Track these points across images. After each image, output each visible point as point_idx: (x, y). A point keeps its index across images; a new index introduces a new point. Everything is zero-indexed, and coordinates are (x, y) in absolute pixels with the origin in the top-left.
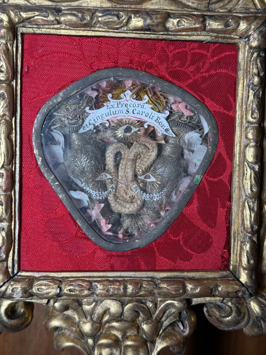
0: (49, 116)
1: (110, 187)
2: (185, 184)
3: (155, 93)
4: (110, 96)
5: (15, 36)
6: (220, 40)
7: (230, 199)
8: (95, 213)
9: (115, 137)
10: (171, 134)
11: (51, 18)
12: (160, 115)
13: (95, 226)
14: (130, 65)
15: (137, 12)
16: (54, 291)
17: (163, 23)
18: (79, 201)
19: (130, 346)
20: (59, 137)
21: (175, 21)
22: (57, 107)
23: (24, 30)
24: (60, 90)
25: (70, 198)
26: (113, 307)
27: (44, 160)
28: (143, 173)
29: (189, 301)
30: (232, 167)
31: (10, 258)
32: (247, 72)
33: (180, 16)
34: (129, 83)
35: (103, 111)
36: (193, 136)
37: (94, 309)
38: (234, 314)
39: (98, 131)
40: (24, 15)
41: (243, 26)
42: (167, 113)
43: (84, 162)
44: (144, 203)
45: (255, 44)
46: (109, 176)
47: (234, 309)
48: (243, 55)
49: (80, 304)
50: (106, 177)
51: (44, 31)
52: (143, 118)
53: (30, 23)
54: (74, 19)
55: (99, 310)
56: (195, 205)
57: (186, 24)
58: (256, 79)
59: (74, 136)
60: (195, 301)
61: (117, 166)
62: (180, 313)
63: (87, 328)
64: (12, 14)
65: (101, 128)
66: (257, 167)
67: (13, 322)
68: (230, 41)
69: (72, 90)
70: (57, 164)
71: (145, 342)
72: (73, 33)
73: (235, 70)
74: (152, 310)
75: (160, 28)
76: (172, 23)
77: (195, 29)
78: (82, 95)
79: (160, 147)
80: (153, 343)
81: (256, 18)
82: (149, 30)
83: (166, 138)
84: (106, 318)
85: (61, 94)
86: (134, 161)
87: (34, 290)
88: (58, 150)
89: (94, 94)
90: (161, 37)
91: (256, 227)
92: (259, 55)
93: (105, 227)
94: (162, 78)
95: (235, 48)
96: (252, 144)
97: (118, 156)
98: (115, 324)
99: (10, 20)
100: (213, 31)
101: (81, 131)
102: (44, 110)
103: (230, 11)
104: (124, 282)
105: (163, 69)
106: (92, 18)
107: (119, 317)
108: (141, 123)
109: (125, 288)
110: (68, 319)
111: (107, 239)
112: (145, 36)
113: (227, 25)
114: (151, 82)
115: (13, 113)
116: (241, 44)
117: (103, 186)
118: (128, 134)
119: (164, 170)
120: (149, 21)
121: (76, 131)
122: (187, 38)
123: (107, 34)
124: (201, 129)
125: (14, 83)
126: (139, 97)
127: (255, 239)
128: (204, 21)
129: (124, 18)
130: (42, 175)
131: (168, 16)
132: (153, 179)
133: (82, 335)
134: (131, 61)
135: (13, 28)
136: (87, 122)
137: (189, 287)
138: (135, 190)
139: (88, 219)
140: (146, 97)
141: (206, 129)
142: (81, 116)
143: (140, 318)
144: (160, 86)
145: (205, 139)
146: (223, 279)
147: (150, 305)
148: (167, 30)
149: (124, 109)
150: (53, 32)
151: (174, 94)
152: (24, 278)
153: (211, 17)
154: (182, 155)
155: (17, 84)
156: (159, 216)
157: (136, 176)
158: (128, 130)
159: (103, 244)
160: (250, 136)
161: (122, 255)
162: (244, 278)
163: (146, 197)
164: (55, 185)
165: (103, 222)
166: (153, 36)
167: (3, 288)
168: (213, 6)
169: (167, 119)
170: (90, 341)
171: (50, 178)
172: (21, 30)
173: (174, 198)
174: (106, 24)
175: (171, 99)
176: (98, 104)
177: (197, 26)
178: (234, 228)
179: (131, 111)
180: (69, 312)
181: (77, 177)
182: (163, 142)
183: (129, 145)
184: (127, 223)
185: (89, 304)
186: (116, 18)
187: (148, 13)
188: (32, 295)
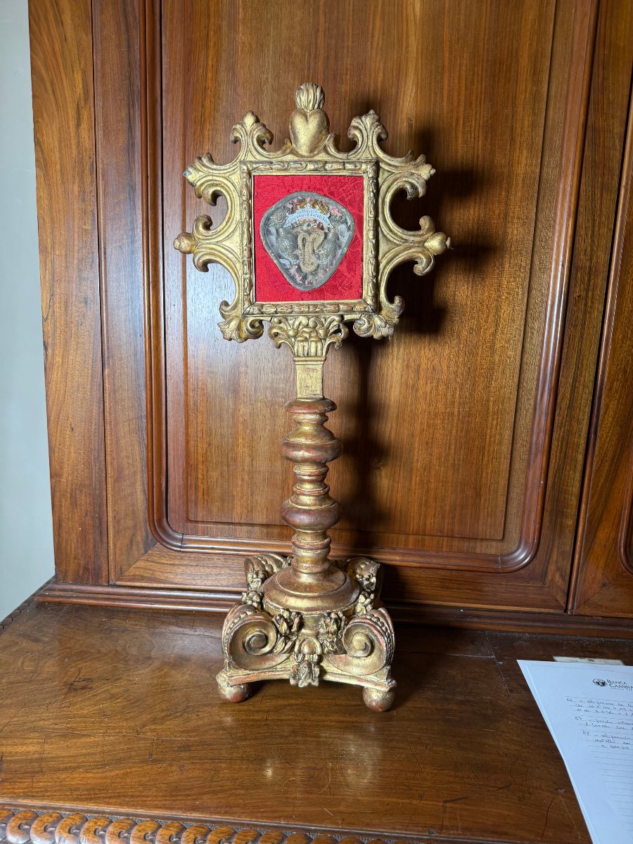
0: (268, 219)
1: (300, 257)
2: (339, 252)
3: (322, 205)
4: (299, 207)
5: (250, 177)
6: (354, 175)
7: (362, 261)
8: (293, 271)
9: (302, 230)
10: (331, 226)
11: (268, 167)
12: (325, 216)
13: (293, 278)
14: (309, 189)
15: (310, 162)
16: (273, 310)
17: (324, 166)
18: (285, 265)
19: (313, 341)
20: (273, 230)
21: (330, 165)
22: (272, 214)
23: (255, 174)
24: (273, 204)
25: (280, 263)
26: (304, 321)
27: (266, 242)
28: (318, 249)
29: (342, 317)
30: (363, 243)
31: (251, 295)
32: (368, 190)
33: (333, 162)
34: (308, 200)
35: (295, 215)
36: (343, 227)
37: (294, 322)
38: (366, 324)
39: (294, 228)
40: (255, 166)
41: (364, 166)
42: (329, 215)
43: (286, 243)
44: (318, 266)
45: (371, 176)
46: (300, 252)
47: (366, 321)
48: (365, 183)
49: (287, 320)
50: (298, 252)
51: (264, 173)
52: (316, 218)
53: (258, 170)
54: (279, 166)
55: (297, 323)
56: (345, 264)
57: (335, 166)
58: (372, 194)
59: (281, 230)
60: (347, 317)
61: (304, 245)
62: (339, 326)
63: (291, 333)
64: (249, 165)
65: (295, 225)
66: (374, 241)
67: (254, 330)
68: (359, 175)
69: (279, 204)
70: (272, 246)
71: (321, 339)
72: (279, 174)
73: (363, 190)
74: (324, 322)
75: (322, 169)
76: (328, 166)
77: (340, 169)
78: (284, 207)
79: (326, 235)
80: (325, 339)
81: (370, 162)
82: (317, 170)
83: (329, 229)
84: (301, 327)
85: (274, 206)
86: (313, 242)
87: (264, 310)
88: (273, 238)
89: (291, 206)
90: (323, 174)
91: (374, 274)
92: (373, 181)
93: (299, 279)
94: (325, 196)
95: (361, 178)
96: (372, 229)
97: (304, 239)
98: (305, 329)
99: (248, 169)
100: (350, 170)
101: (285, 226)
102: (265, 215)
103: (358, 159)
104: (308, 306)
105: (326, 190)
106: (288, 166)
107: (307, 326)
108: (315, 221)
109: (309, 308)
110: (281, 328)
111: (299, 285)
112: (315, 174)
113: (356, 166)
114: (320, 198)
115: (250, 217)
116: (365, 175)
117: (297, 257)
118: (309, 228)
119: (328, 246)
120: (316, 166)
121: (282, 227)
122: (337, 174)
123: (296, 174)
124: (347, 223)
125: (250, 201)
126: (314, 207)
127: (374, 281)
128: (344, 164)
129: (304, 165)
130: (265, 251)
131: (326, 162)
132: (322, 252)
133: (289, 337)
134: (309, 188)
135: (249, 173)
136: (287, 221)
137: (341, 306)
138: (314, 259)
139: (289, 275)
140: (317, 206)
141: (349, 224)
142: (284, 218)
143: (318, 327)
144: (325, 200)
145: (349, 229)
146: (360, 303)
147: (323, 320)
148: (326, 170)
149: (306, 214)
150: (269, 174)
151: (331, 204)
152: (258, 305)
153: (347, 162)
154: (339, 239)
155: (251, 202)
156: (326, 271)
157: (314, 251)
158: (309, 225)
159: (298, 287)
160: (370, 225)
161: (309, 293)
162: (369, 302)
163: (319, 262)
164: (272, 256)
165: (297, 275)
166: (319, 174)
167: (248, 309)
168: (350, 157)
169: (329, 217)
170: (293, 340)
171: (269, 252)
172: (253, 174)
173: (334, 262)
174: (295, 168)
175: (331, 207)
176: (293, 211)
177: (341, 167)
178: (364, 276)
179: (310, 214)
180: (282, 325)
181: (283, 252)
182: (327, 231)
183: (310, 234)
184: (310, 277)
185: (291, 320)
186: (300, 165)
187: (316, 162)
188: (262, 313)
